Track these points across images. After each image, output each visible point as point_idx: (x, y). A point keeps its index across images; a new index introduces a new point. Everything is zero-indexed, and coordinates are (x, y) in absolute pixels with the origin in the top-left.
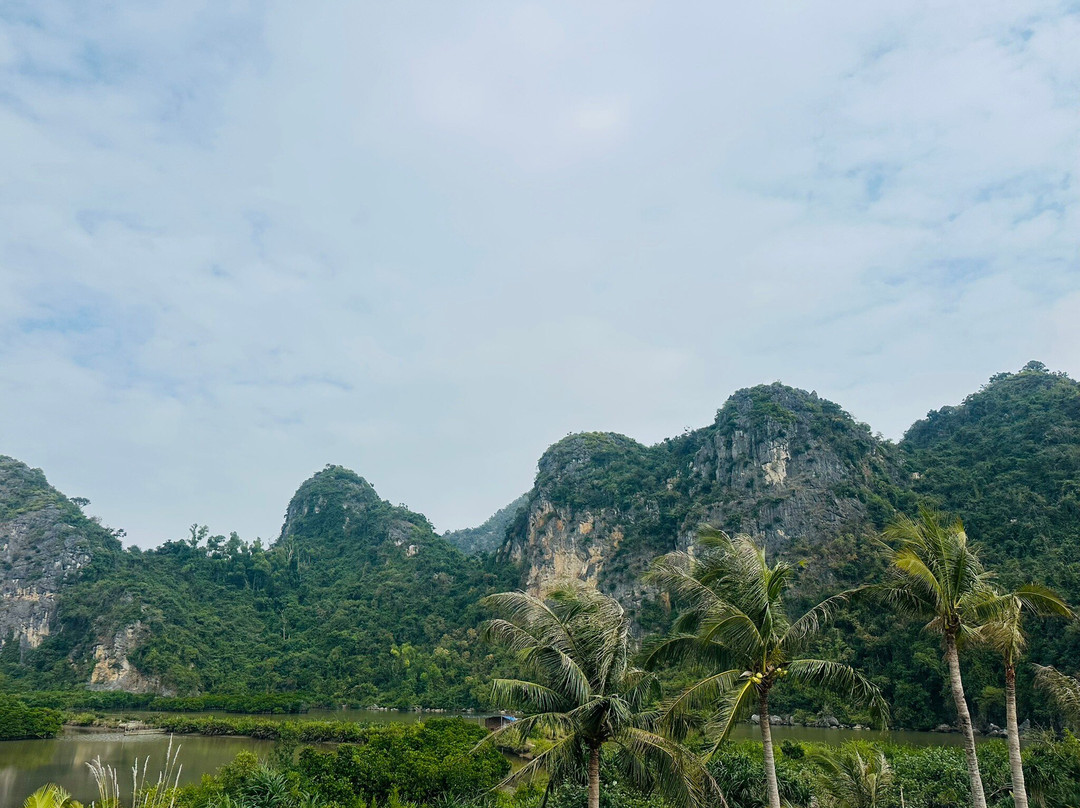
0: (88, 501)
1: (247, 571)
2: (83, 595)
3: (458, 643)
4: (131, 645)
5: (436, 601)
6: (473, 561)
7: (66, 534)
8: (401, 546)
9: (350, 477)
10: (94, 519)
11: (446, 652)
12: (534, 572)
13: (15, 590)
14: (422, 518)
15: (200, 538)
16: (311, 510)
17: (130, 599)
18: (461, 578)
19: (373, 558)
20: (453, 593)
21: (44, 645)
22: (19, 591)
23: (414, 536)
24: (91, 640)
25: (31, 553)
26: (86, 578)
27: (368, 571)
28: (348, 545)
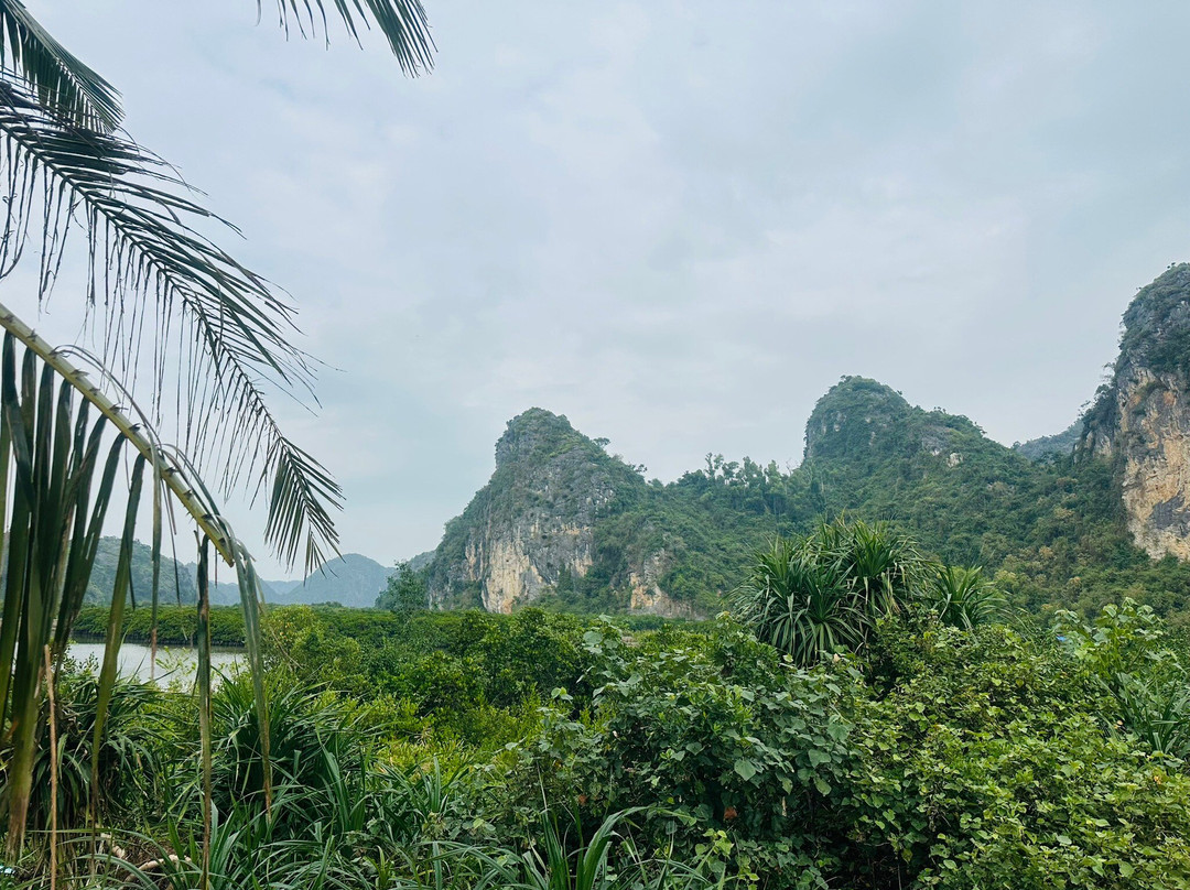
0: (608, 440)
1: (766, 496)
2: (612, 527)
3: (1028, 565)
4: (659, 572)
5: (993, 516)
6: (1042, 465)
7: (592, 472)
8: (939, 456)
9: (871, 386)
10: (616, 457)
11: (1012, 575)
12: (1132, 467)
13: (559, 526)
14: (964, 420)
15: (716, 468)
16: (830, 428)
17: (652, 528)
18: (1025, 487)
19: (906, 473)
20: (1015, 506)
21: (589, 575)
22: (563, 526)
23: (955, 443)
24: (624, 568)
25: (567, 491)
26: (613, 511)
27: (902, 488)
28: (877, 462)
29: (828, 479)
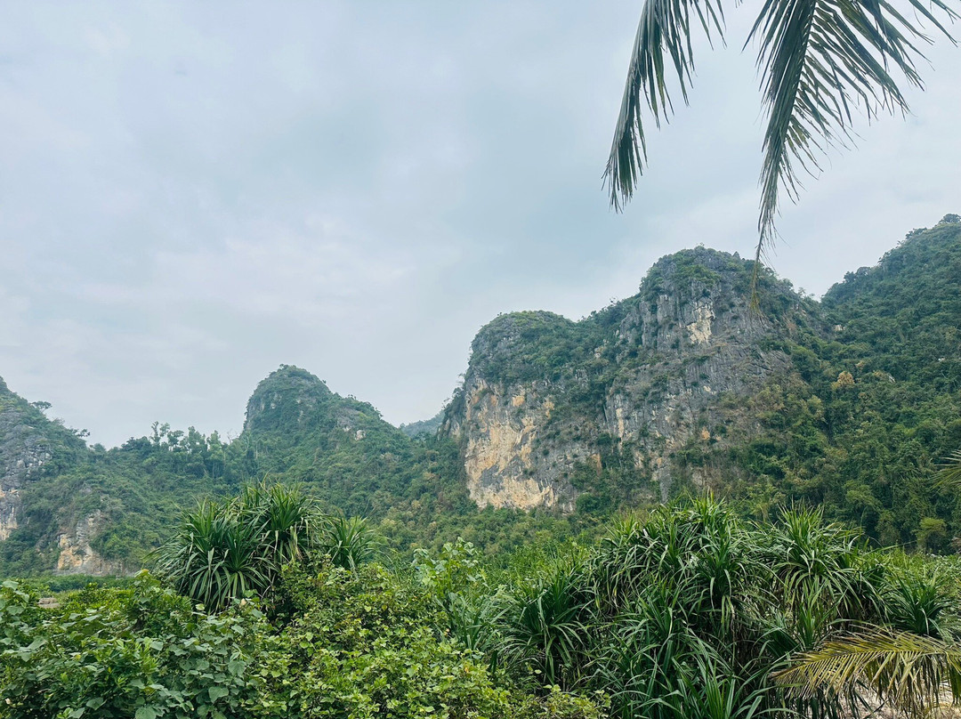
0: (49, 405)
1: (205, 462)
2: (45, 490)
3: (404, 514)
4: (93, 533)
5: (383, 478)
6: (418, 441)
7: (27, 434)
8: (349, 432)
9: (303, 375)
10: (56, 421)
11: (393, 522)
12: (471, 445)
14: (368, 406)
15: (162, 435)
16: (268, 406)
17: (89, 491)
18: (406, 456)
19: (324, 444)
20: (399, 470)
21: (12, 537)
23: (360, 422)
24: (54, 530)
26: (48, 474)
27: (320, 456)
28: (302, 435)
29: (262, 448)
